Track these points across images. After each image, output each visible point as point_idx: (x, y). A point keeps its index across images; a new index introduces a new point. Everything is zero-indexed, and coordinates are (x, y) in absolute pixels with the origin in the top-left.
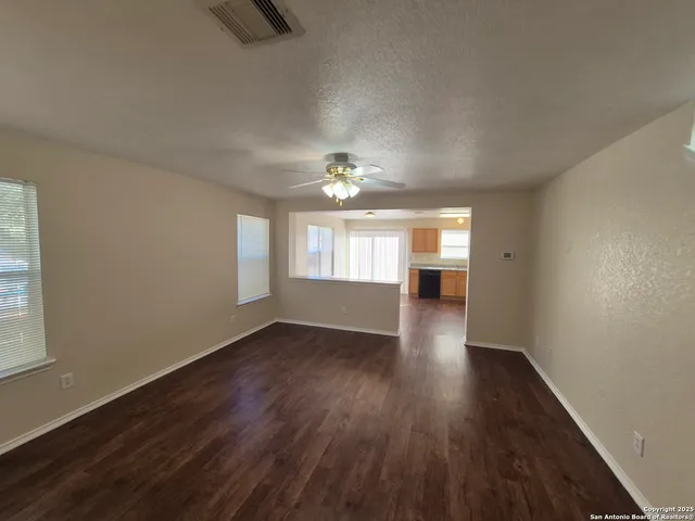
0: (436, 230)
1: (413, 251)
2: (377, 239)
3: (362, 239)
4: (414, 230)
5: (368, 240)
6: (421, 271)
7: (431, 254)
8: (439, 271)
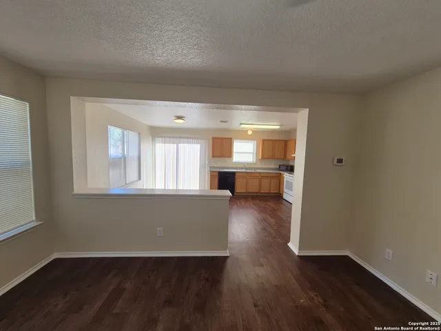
0: (231, 139)
1: (213, 156)
2: (181, 145)
3: (167, 145)
4: (214, 138)
5: (173, 147)
6: (220, 173)
7: (227, 159)
8: (234, 173)
